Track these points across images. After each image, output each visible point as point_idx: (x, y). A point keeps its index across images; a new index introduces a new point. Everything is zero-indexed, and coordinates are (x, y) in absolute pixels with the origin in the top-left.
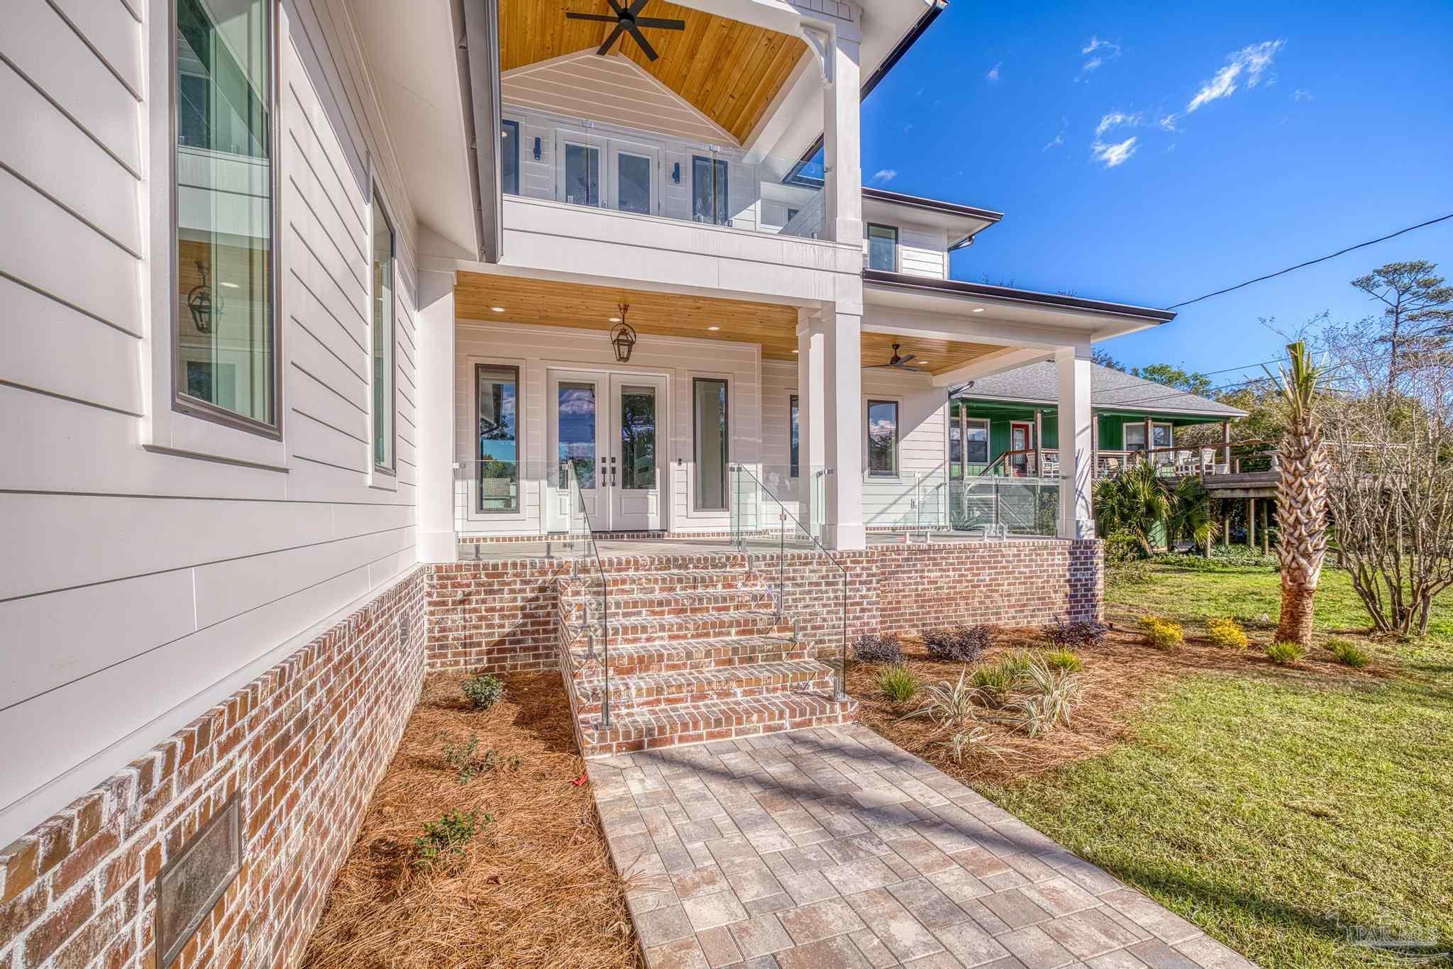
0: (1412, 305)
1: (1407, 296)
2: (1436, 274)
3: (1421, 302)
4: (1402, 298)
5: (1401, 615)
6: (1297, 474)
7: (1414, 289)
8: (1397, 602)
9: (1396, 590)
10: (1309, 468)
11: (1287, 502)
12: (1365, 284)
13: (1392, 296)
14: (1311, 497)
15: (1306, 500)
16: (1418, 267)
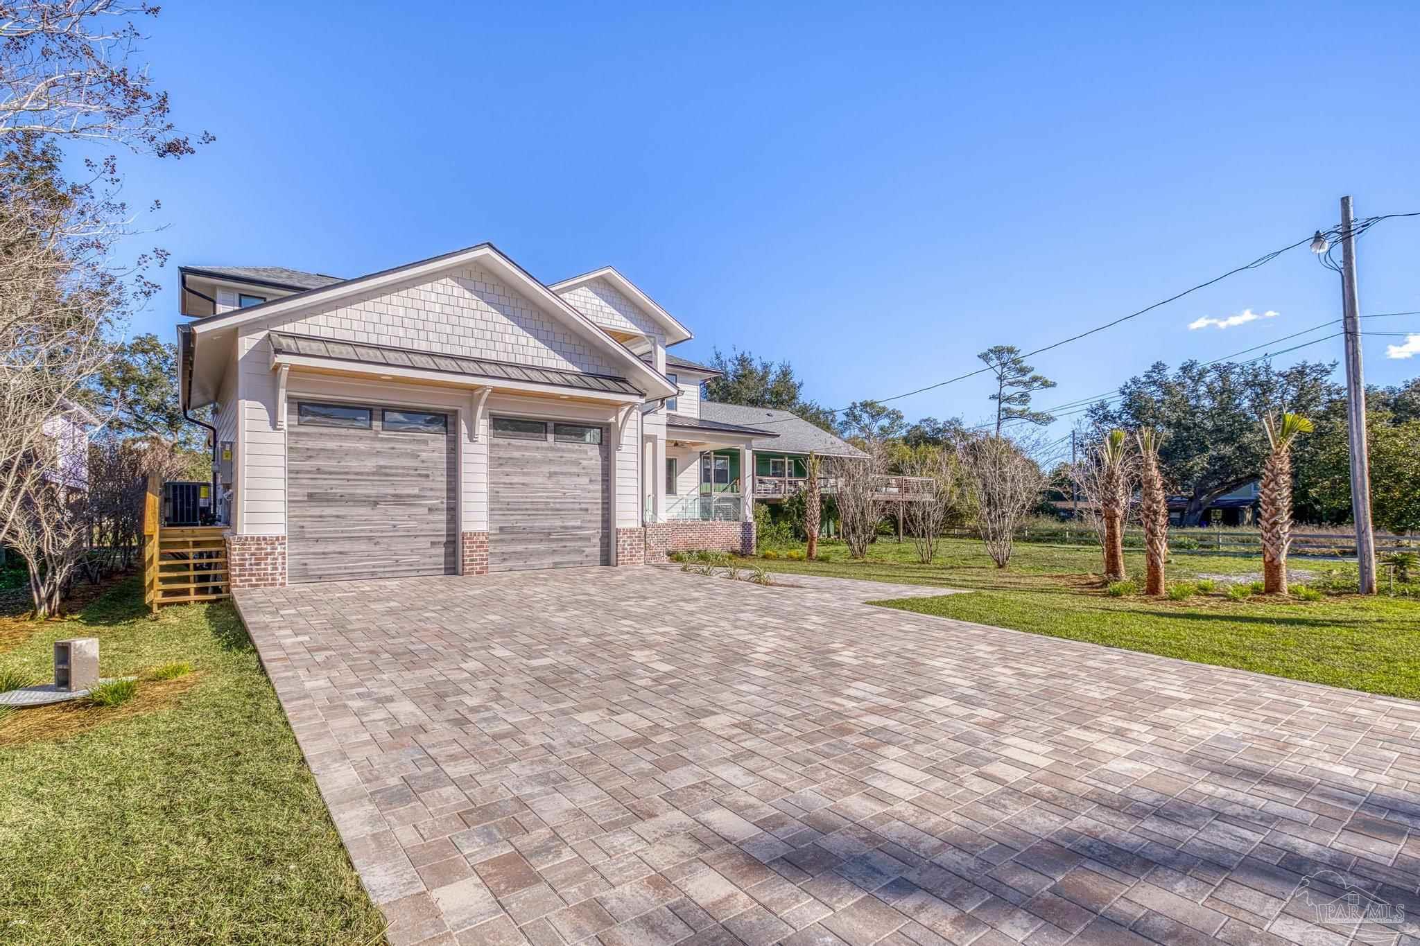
0: (1010, 376)
2: (1019, 356)
3: (1013, 373)
4: (1004, 370)
5: (860, 550)
7: (1009, 365)
8: (859, 545)
12: (984, 358)
13: (999, 367)
16: (1010, 350)
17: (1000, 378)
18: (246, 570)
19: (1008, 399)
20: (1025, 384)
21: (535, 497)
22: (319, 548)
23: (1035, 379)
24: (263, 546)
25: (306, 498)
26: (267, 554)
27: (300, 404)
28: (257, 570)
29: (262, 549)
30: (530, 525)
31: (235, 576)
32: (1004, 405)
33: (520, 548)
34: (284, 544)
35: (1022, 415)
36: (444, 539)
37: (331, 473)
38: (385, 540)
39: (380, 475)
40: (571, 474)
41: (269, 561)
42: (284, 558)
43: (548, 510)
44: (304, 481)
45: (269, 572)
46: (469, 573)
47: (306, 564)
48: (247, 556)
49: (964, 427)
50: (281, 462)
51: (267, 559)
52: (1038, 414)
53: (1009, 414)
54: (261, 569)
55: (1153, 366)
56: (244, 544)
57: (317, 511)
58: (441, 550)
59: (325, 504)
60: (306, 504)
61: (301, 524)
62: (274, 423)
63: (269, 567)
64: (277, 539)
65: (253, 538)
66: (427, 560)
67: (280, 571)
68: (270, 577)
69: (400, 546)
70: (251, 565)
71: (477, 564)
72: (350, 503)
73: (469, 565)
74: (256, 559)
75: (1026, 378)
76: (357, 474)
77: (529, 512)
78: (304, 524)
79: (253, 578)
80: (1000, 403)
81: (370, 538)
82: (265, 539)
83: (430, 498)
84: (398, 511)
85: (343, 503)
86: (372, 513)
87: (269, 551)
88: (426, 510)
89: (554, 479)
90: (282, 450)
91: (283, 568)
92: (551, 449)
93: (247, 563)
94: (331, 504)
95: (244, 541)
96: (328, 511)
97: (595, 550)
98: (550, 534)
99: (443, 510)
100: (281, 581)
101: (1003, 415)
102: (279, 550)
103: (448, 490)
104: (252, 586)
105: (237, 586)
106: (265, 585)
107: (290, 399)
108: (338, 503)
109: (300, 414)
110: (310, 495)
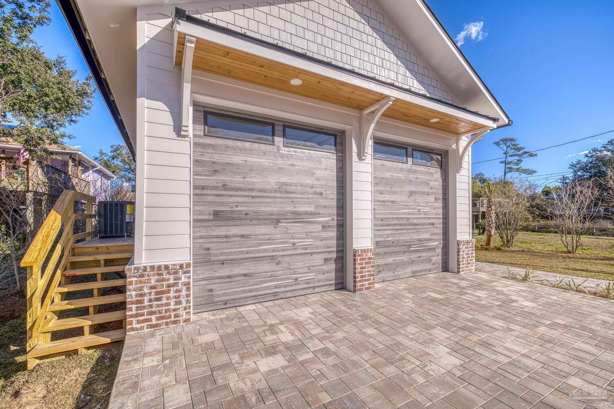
0: (511, 152)
1: (509, 149)
2: (517, 142)
3: (513, 151)
4: (508, 149)
5: (508, 241)
6: (489, 211)
7: (511, 147)
8: (507, 239)
9: (507, 236)
10: (492, 209)
11: (488, 217)
12: (497, 144)
13: (505, 148)
14: (492, 215)
15: (491, 216)
16: (512, 140)
17: (506, 153)
18: (144, 307)
19: (509, 163)
20: (520, 155)
21: (400, 214)
22: (225, 271)
23: (525, 153)
24: (166, 276)
25: (211, 217)
26: (169, 286)
27: (206, 113)
28: (158, 306)
29: (163, 280)
30: (397, 239)
31: (131, 316)
32: (508, 166)
33: (390, 260)
34: (189, 272)
35: (518, 170)
36: (334, 255)
37: (236, 190)
38: (287, 259)
39: (280, 192)
40: (423, 193)
41: (172, 294)
42: (188, 289)
43: (409, 225)
44: (210, 198)
45: (172, 307)
46: (360, 290)
47: (211, 290)
48: (146, 290)
49: (485, 177)
50: (186, 174)
51: (169, 292)
52: (526, 170)
53: (511, 170)
54: (162, 305)
55: (609, 142)
56: (142, 276)
57: (222, 231)
58: (332, 266)
59: (231, 223)
60: (211, 224)
61: (207, 246)
62: (178, 128)
63: (172, 302)
64: (181, 266)
65: (152, 268)
66: (321, 277)
67: (184, 304)
68: (172, 314)
69: (299, 265)
70: (150, 300)
71: (366, 280)
72: (254, 222)
73: (360, 281)
74: (157, 293)
75: (520, 153)
76: (260, 191)
77: (397, 227)
78: (209, 246)
79: (153, 317)
80: (506, 165)
81: (273, 258)
82: (167, 267)
83: (324, 215)
84: (297, 228)
85: (248, 222)
86: (274, 231)
87: (171, 282)
88: (319, 227)
89: (412, 198)
90: (186, 161)
91: (188, 302)
92: (409, 171)
93: (146, 299)
94: (236, 222)
95: (143, 272)
96: (234, 231)
97: (438, 259)
98: (410, 246)
99: (333, 227)
100: (185, 317)
101: (507, 170)
102: (184, 279)
103: (338, 207)
104: (151, 326)
105: (133, 329)
106: (167, 324)
107: (196, 105)
108: (243, 222)
109: (206, 124)
110: (216, 214)
